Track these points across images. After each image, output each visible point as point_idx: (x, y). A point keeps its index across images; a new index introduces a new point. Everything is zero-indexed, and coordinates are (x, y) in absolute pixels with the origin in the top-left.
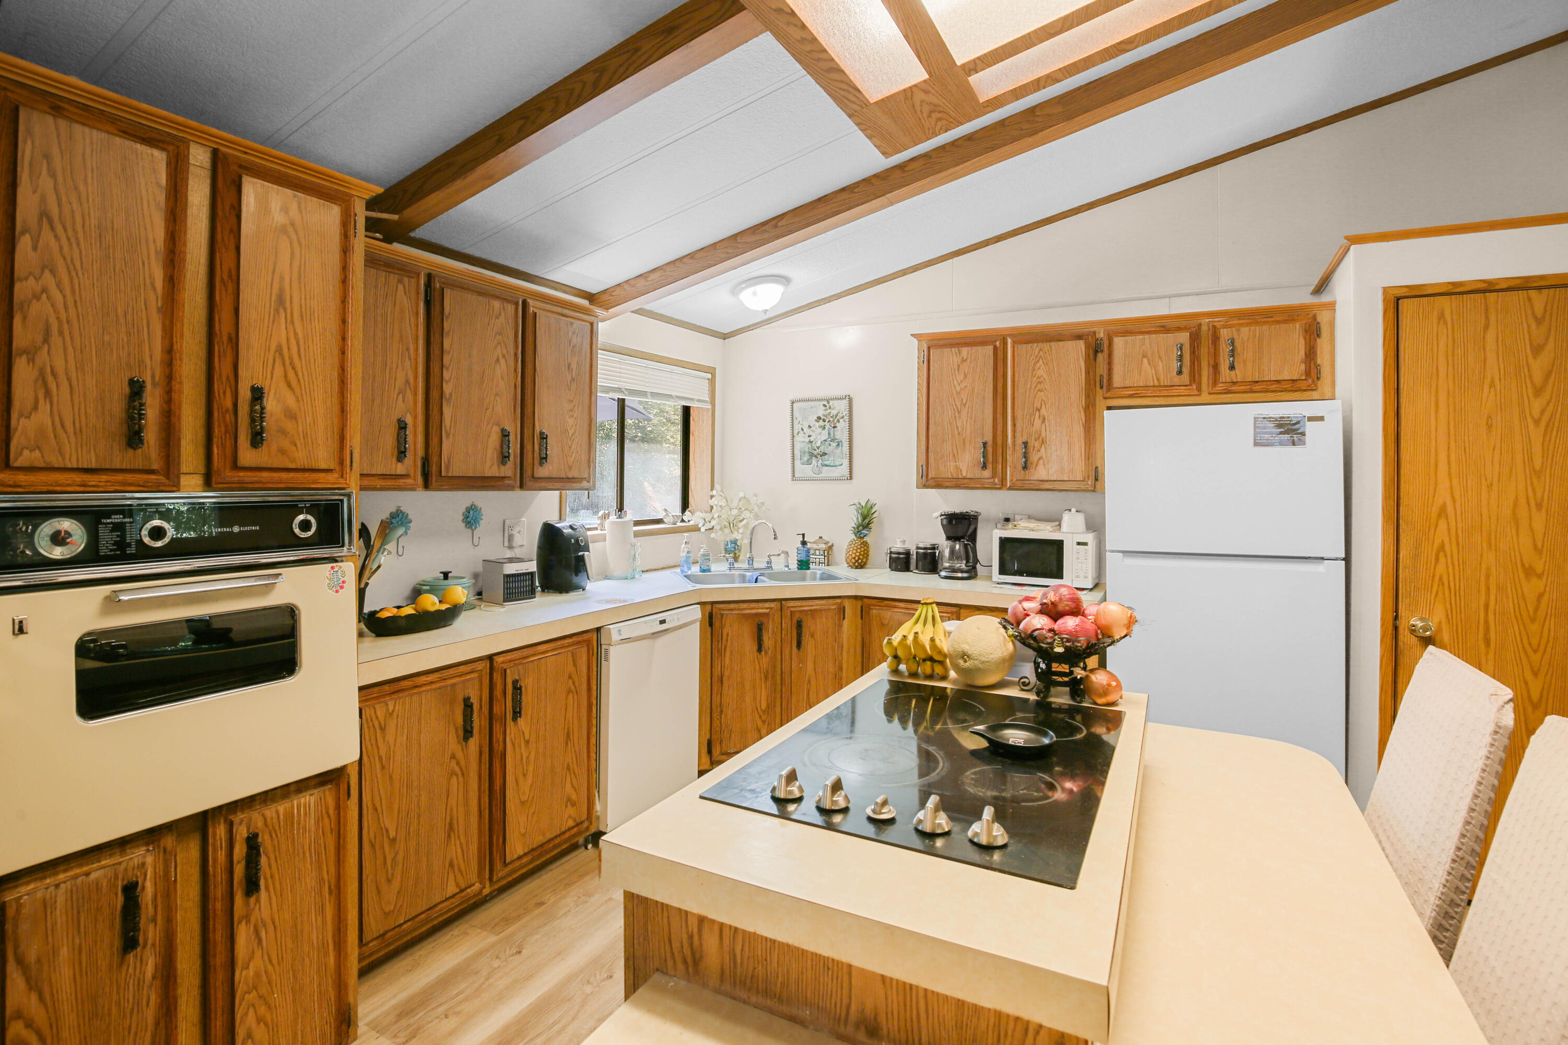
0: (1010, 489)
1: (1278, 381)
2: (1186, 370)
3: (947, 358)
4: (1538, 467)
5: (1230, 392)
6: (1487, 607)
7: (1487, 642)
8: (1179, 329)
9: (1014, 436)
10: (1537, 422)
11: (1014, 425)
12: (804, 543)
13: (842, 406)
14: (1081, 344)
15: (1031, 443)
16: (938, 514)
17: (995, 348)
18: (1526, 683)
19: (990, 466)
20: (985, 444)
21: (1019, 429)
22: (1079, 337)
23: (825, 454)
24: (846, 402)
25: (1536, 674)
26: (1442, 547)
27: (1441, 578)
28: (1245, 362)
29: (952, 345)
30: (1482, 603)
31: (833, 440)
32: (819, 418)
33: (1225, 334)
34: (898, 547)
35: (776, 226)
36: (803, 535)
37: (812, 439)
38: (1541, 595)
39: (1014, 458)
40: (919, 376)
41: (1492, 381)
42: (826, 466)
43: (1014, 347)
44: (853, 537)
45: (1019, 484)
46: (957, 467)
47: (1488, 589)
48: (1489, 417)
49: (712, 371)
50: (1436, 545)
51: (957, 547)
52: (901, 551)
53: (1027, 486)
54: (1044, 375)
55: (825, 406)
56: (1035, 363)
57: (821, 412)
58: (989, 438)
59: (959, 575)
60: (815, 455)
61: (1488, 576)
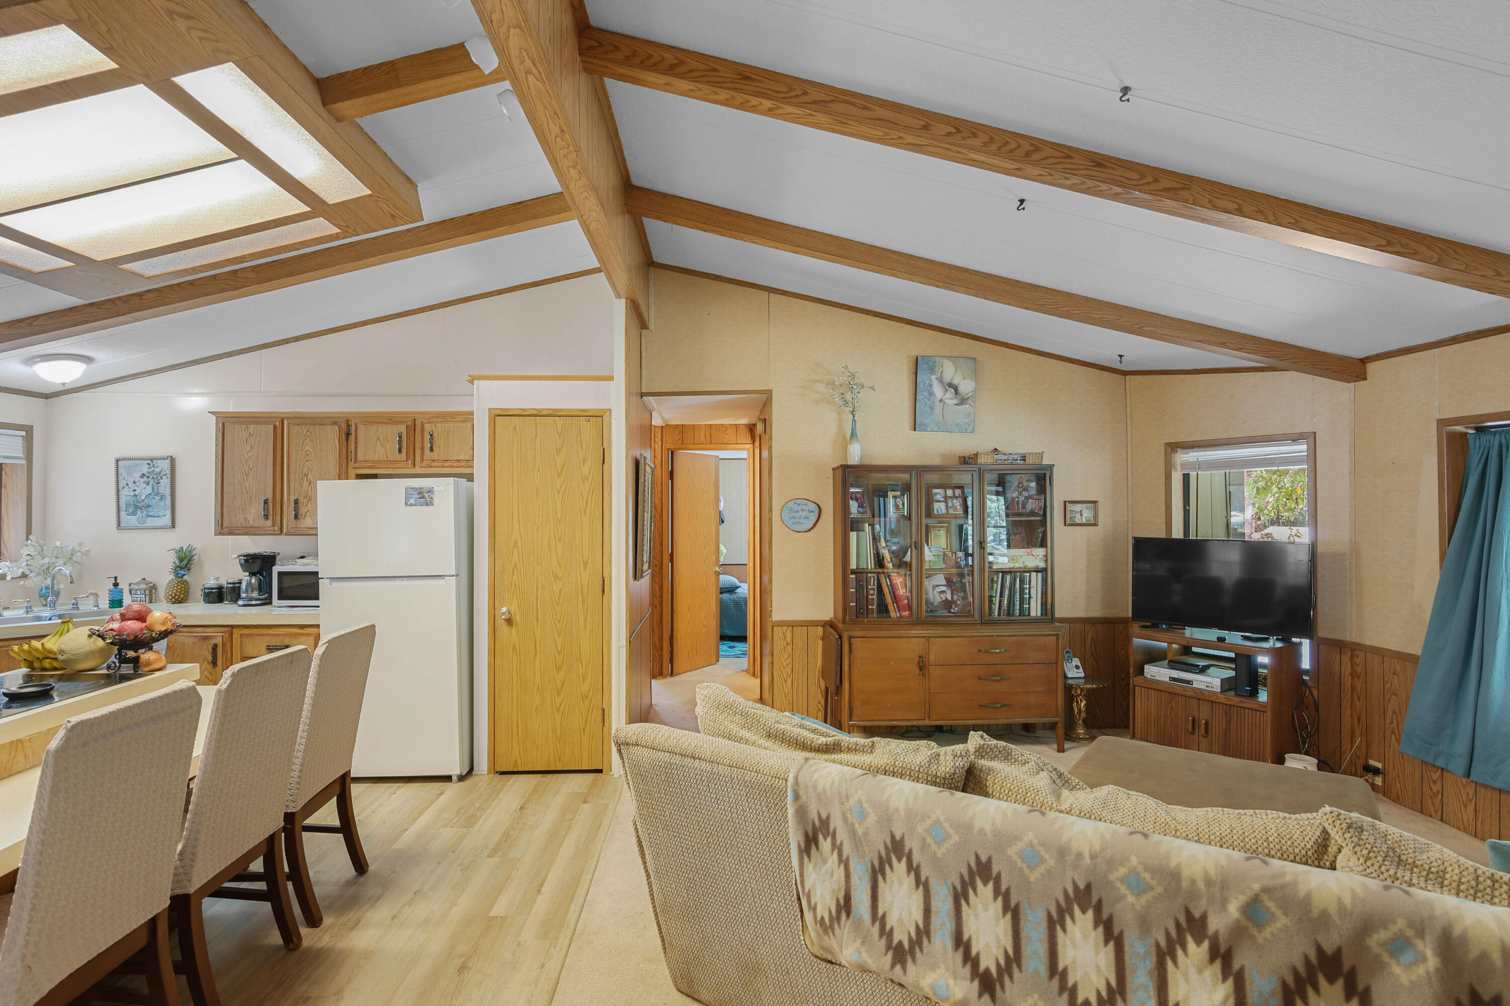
0: (287, 534)
1: (459, 461)
2: (404, 450)
3: (237, 434)
4: (559, 518)
5: (431, 467)
6: (537, 598)
7: (538, 621)
8: (401, 422)
9: (289, 494)
10: (559, 491)
11: (289, 486)
12: (116, 585)
13: (165, 465)
14: (336, 428)
15: (301, 500)
16: (236, 556)
17: (275, 427)
18: (555, 640)
19: (271, 517)
20: (266, 502)
21: (292, 490)
22: (335, 423)
23: (149, 506)
24: (168, 462)
25: (559, 635)
26: (516, 564)
27: (515, 584)
28: (439, 447)
29: (242, 423)
30: (535, 597)
31: (157, 494)
32: (143, 475)
33: (428, 427)
34: (212, 583)
35: (31, 325)
36: (116, 578)
37: (137, 493)
38: (561, 590)
39: (289, 511)
40: (216, 445)
41: (539, 468)
42: (150, 516)
43: (289, 427)
44: (172, 577)
45: (293, 530)
46: (245, 519)
47: (537, 589)
48: (537, 489)
49: (29, 430)
50: (513, 565)
51: (253, 581)
52: (214, 586)
53: (298, 532)
54: (311, 450)
55: (149, 464)
56: (303, 441)
57: (145, 469)
58: (270, 496)
59: (254, 602)
60: (137, 506)
61: (537, 581)
